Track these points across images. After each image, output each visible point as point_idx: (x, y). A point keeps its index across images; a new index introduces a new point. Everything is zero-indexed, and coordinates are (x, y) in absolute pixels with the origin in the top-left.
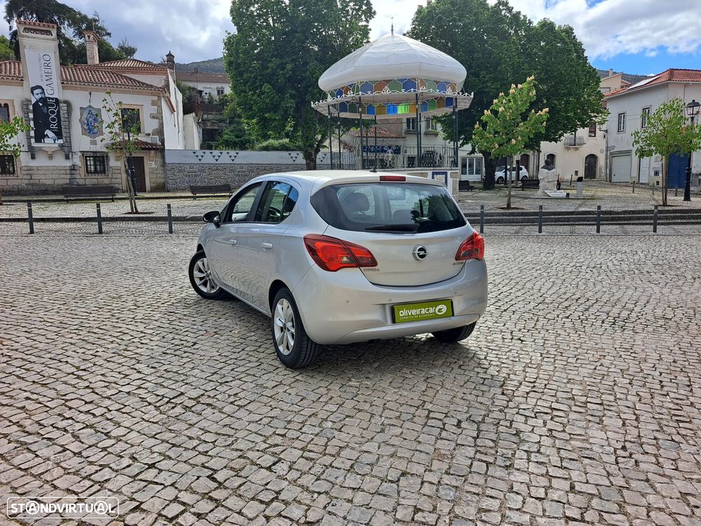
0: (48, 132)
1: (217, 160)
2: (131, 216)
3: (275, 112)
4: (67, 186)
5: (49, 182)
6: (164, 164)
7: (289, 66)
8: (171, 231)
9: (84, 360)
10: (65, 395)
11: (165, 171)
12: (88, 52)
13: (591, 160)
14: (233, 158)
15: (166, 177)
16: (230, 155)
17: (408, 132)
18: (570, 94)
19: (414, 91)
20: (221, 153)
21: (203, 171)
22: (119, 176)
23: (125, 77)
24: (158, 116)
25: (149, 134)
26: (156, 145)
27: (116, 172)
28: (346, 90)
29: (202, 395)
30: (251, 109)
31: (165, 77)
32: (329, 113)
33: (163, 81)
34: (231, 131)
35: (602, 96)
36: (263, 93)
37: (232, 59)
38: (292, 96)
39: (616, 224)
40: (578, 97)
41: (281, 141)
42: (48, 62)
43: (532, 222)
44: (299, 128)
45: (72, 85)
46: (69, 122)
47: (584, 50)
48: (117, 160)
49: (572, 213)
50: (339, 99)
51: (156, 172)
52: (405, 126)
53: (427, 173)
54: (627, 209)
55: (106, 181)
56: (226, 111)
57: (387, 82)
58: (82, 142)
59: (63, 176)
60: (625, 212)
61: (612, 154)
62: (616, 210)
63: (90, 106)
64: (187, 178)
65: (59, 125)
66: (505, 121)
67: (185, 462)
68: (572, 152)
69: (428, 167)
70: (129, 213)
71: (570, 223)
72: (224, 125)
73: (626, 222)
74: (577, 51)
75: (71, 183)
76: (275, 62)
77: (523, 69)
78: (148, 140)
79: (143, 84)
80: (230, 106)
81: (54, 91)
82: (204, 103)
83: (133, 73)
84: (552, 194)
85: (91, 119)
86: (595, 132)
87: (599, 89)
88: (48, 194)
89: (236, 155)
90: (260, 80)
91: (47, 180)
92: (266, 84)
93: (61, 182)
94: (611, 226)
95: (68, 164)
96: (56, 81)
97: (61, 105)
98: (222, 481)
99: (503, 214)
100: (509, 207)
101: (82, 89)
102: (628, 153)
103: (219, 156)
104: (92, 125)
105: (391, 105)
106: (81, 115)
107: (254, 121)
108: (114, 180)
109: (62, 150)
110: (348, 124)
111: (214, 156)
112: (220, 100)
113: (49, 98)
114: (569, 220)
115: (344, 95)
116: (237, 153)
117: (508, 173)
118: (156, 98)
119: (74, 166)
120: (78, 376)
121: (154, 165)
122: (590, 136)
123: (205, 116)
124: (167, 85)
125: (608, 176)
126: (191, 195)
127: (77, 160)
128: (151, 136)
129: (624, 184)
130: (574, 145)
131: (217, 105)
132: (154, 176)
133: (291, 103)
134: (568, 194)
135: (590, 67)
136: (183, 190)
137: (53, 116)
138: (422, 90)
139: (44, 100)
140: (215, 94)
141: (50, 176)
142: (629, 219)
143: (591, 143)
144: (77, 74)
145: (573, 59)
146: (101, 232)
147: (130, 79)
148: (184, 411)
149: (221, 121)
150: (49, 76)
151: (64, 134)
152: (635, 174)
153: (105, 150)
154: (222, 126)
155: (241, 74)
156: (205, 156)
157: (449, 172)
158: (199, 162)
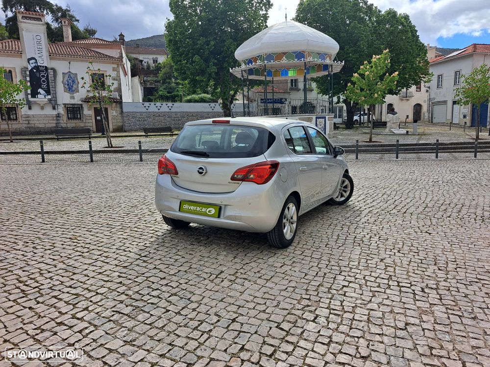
0: (40, 90)
1: (159, 109)
2: (109, 149)
3: (203, 75)
4: (55, 128)
5: (41, 126)
6: (122, 112)
7: (212, 43)
8: (141, 160)
9: (140, 250)
10: (144, 274)
11: (123, 117)
12: (64, 33)
13: (418, 108)
14: (170, 108)
15: (124, 122)
16: (168, 105)
17: (291, 89)
18: (407, 61)
19: (304, 60)
20: (162, 104)
21: (149, 117)
22: (91, 121)
23: (94, 51)
24: (118, 79)
25: (112, 92)
26: (116, 99)
27: (89, 118)
28: (255, 59)
29: (237, 272)
30: (185, 73)
31: (119, 51)
32: (243, 76)
33: (118, 54)
34: (164, 89)
35: (428, 63)
36: (194, 62)
37: (171, 38)
38: (215, 64)
39: (446, 152)
40: (412, 63)
41: (200, 96)
42: (39, 41)
43: (389, 151)
44: (218, 87)
45: (56, 57)
46: (55, 83)
47: (416, 31)
48: (89, 110)
49: (416, 145)
50: (251, 66)
51: (116, 118)
52: (289, 85)
53: (312, 118)
54: (452, 142)
55: (82, 125)
56: (161, 74)
57: (284, 53)
58: (64, 98)
59: (51, 121)
60: (452, 144)
61: (433, 104)
62: (445, 142)
63: (69, 72)
64: (138, 123)
65: (48, 86)
66: (369, 81)
67: (254, 317)
68: (404, 102)
69: (311, 113)
70: (106, 147)
71: (415, 152)
72: (159, 84)
73: (453, 151)
74: (412, 32)
75: (57, 127)
76: (202, 40)
77: (375, 44)
78: (111, 95)
79: (106, 55)
80: (163, 71)
81: (44, 61)
82: (144, 69)
83: (97, 48)
84: (396, 131)
85: (70, 81)
86: (420, 88)
87: (426, 58)
88: (41, 134)
89: (172, 105)
90: (192, 53)
91: (40, 124)
92: (196, 56)
93: (50, 126)
94: (443, 154)
95: (55, 113)
96: (45, 54)
97: (49, 71)
98: (288, 330)
99: (368, 146)
100: (371, 141)
101: (64, 60)
102: (445, 102)
103: (161, 107)
104: (71, 86)
105: (285, 70)
106: (63, 78)
107: (186, 81)
108: (87, 124)
109: (50, 103)
110: (253, 83)
111: (157, 107)
112: (156, 67)
113: (41, 66)
114: (414, 149)
115: (254, 63)
116: (173, 105)
117: (362, 117)
118: (115, 66)
119: (59, 114)
120: (144, 261)
121: (115, 113)
122: (417, 91)
123: (145, 78)
124: (121, 57)
125: (430, 119)
126: (144, 134)
127: (61, 110)
129: (442, 124)
130: (407, 97)
131: (153, 70)
132: (115, 121)
133: (214, 69)
134: (407, 132)
135: (421, 43)
136: (136, 131)
137: (43, 79)
138: (309, 59)
139: (37, 68)
140: (151, 62)
141: (42, 122)
142: (455, 148)
143: (418, 95)
144: (59, 49)
145: (409, 37)
146: (92, 161)
147: (97, 52)
148: (231, 283)
149: (157, 81)
150: (40, 50)
151: (52, 92)
152: (449, 117)
153: (80, 103)
154: (158, 86)
155: (178, 49)
156: (150, 106)
157: (327, 117)
158: (147, 111)
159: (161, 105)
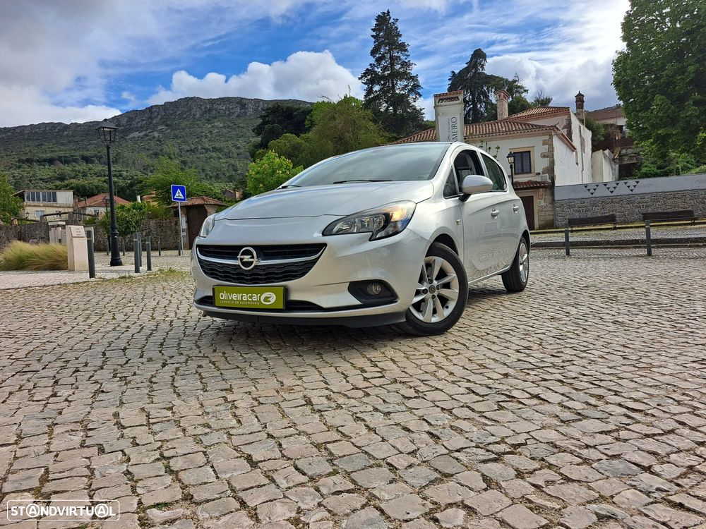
1: (612, 192)
6: (553, 200)
11: (554, 208)
12: (498, 110)
14: (632, 188)
15: (555, 215)
16: (628, 185)
20: (618, 184)
21: (595, 205)
24: (550, 155)
25: (539, 173)
26: (546, 183)
33: (565, 121)
42: (455, 123)
51: (544, 210)
64: (577, 214)
78: (538, 179)
89: (635, 184)
101: (481, 141)
103: (615, 188)
116: (637, 182)
118: (547, 137)
121: (543, 203)
128: (541, 175)
132: (543, 214)
150: (454, 134)
156: (598, 189)
158: (591, 196)
159: (616, 185)
